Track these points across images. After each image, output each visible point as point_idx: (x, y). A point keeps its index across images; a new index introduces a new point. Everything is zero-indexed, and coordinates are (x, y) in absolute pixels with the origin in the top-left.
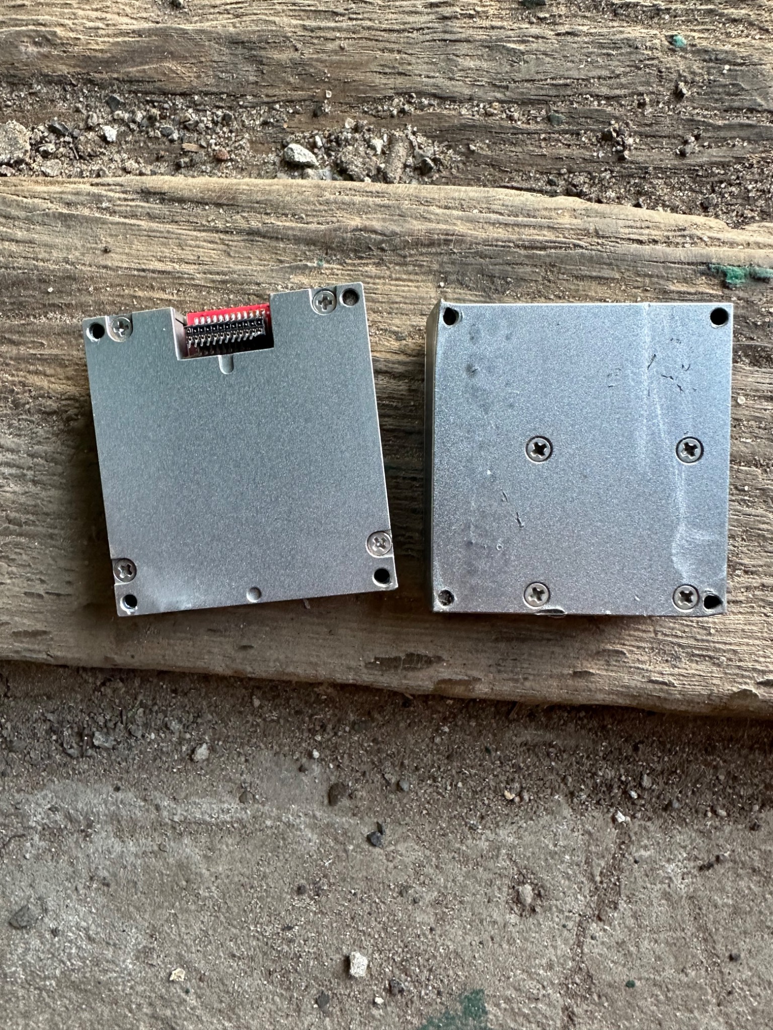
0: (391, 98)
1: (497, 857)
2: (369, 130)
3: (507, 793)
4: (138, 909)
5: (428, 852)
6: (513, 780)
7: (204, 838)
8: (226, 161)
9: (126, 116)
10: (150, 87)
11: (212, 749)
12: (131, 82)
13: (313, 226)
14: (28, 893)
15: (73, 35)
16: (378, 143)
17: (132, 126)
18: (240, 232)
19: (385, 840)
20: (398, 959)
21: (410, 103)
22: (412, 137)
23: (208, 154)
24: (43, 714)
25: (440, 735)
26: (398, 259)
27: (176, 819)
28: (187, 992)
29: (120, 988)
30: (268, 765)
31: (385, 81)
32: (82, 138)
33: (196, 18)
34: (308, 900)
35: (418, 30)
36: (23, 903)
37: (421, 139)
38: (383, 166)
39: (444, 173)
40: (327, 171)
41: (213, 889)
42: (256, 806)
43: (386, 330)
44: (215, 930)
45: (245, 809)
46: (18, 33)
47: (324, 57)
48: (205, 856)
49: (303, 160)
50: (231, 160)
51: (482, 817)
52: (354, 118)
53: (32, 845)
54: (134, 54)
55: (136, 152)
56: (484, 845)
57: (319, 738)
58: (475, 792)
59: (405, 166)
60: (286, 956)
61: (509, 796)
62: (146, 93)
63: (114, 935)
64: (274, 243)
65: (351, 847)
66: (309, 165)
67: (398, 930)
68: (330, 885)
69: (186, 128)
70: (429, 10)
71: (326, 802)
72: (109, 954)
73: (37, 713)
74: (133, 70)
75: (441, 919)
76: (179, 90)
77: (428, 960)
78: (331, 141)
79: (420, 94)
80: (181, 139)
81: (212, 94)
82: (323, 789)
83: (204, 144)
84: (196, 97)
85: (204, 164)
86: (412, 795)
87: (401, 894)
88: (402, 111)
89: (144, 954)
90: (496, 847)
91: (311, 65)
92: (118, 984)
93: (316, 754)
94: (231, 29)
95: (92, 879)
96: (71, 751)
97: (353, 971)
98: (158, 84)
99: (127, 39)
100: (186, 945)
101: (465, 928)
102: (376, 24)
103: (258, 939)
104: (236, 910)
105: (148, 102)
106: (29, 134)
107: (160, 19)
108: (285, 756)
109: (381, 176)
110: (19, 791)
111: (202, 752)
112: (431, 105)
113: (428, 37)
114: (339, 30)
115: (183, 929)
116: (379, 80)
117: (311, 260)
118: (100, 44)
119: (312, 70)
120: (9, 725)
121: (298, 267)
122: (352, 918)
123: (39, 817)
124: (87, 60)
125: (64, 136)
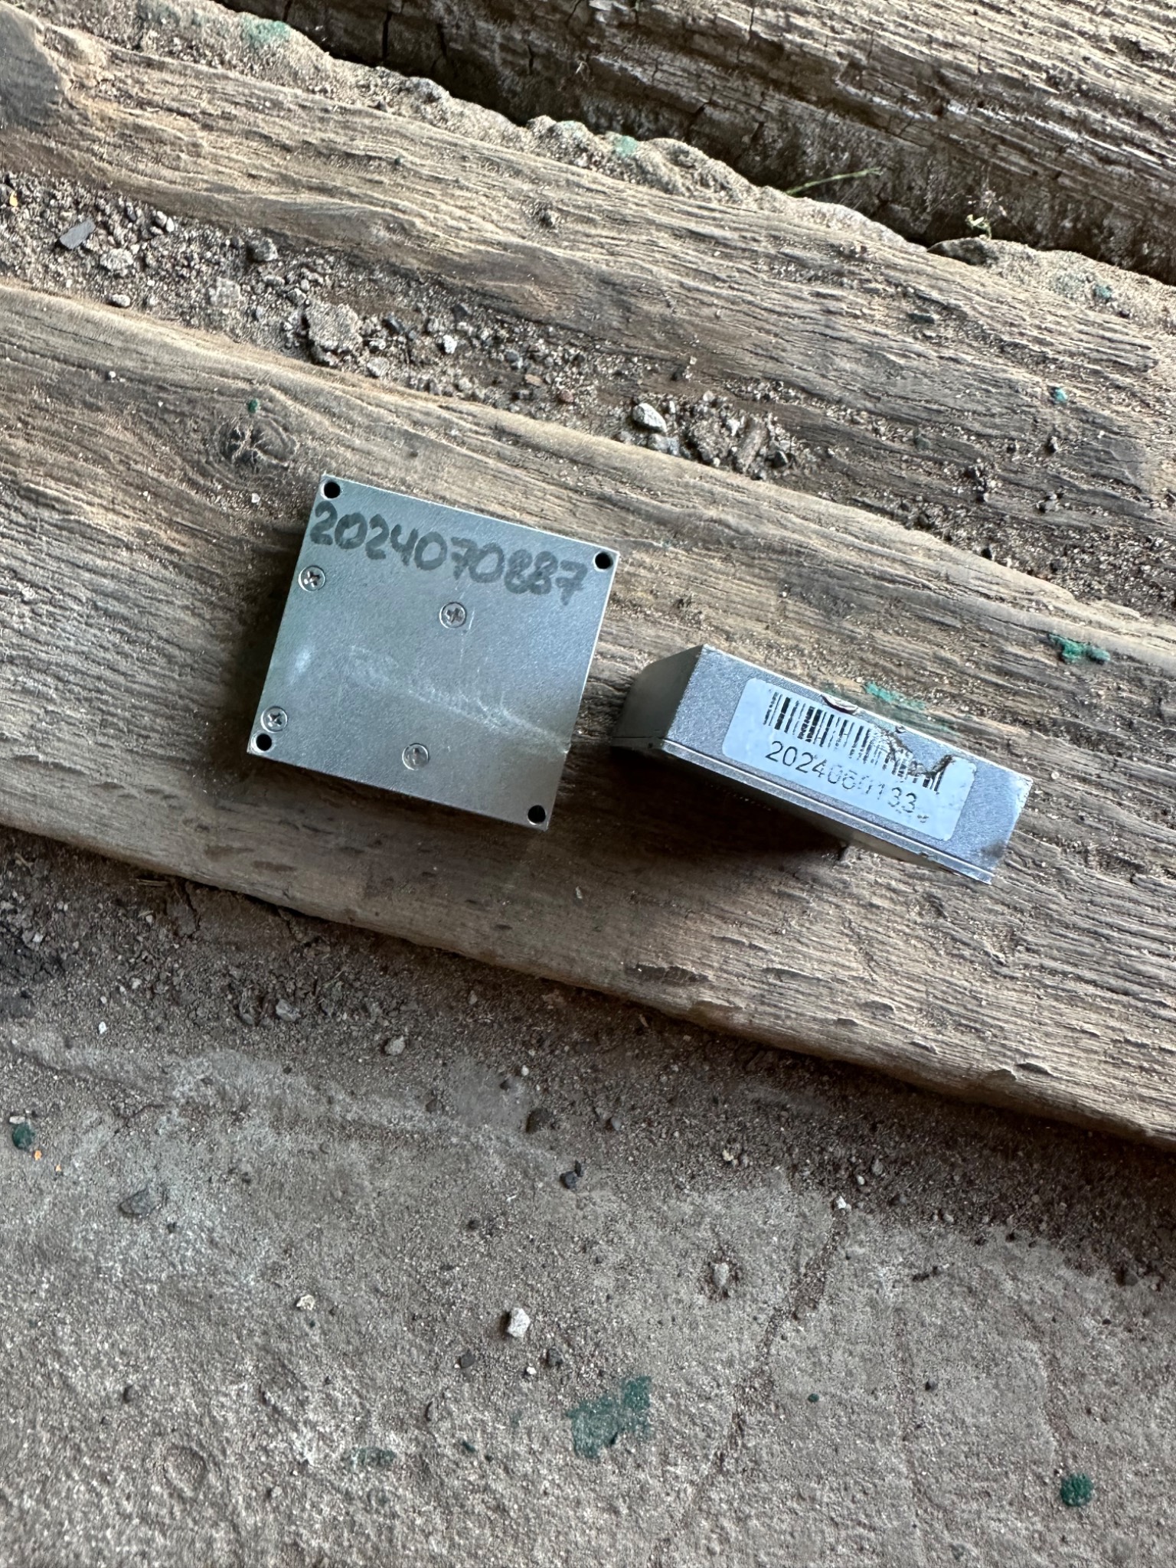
0: (757, 381)
1: (700, 1224)
2: (727, 408)
3: (726, 1154)
4: (277, 1216)
5: (624, 1206)
6: (735, 1140)
7: (374, 1147)
8: (568, 404)
9: (471, 329)
10: (504, 306)
11: (408, 1044)
12: (484, 295)
13: (667, 506)
14: (149, 1176)
15: (432, 230)
16: (735, 425)
17: (476, 342)
18: (590, 494)
19: (581, 1182)
20: (563, 1325)
21: (775, 390)
22: (771, 427)
23: (550, 391)
24: (226, 967)
25: (668, 1074)
26: (746, 559)
27: (349, 1117)
28: (312, 1325)
29: (234, 1307)
30: (467, 1073)
31: (754, 362)
32: (418, 342)
33: (566, 243)
34: (477, 1238)
35: (800, 317)
36: (141, 1187)
37: (779, 430)
38: (735, 449)
39: (796, 471)
40: (674, 442)
41: (373, 1206)
42: (443, 1118)
43: (717, 628)
44: (363, 1256)
45: (430, 1120)
46: (374, 214)
47: (697, 321)
48: (372, 1167)
49: (653, 423)
50: (574, 404)
51: (693, 1177)
52: (714, 391)
53: (169, 1119)
54: (496, 268)
55: (471, 371)
56: (687, 1209)
57: (532, 1053)
58: (691, 1146)
59: (758, 454)
60: (438, 1300)
61: (727, 1157)
62: (499, 311)
63: (242, 1241)
64: (623, 514)
65: (541, 1185)
66: (657, 430)
67: (571, 1292)
68: (507, 1224)
69: (532, 358)
70: (814, 299)
71: (523, 1127)
72: (231, 1264)
73: (218, 965)
74: (491, 285)
75: (621, 1287)
76: (534, 317)
77: (596, 1332)
78: (685, 410)
79: (789, 384)
80: (525, 370)
81: (569, 329)
82: (523, 1113)
83: (549, 380)
84: (551, 329)
85: (544, 400)
86: (621, 1138)
87: (584, 1249)
88: (766, 397)
89: (272, 1272)
90: (700, 1214)
91: (681, 326)
92: (232, 1302)
93: (525, 1071)
94: (604, 267)
95: (231, 1172)
96: (246, 1016)
97: (511, 1329)
98: (513, 305)
99: (490, 249)
100: (324, 1269)
101: (646, 1301)
102: (757, 300)
103: (410, 1276)
104: (393, 1235)
105: (497, 321)
106: (360, 323)
107: (526, 234)
108: (489, 1067)
109: (731, 462)
110: (171, 1052)
111: (397, 1046)
112: (796, 398)
113: (809, 328)
114: (719, 296)
115: (325, 1249)
116: (748, 359)
117: (657, 540)
118: (460, 247)
119: (681, 332)
120: (182, 973)
121: (644, 544)
122: (523, 1269)
123: (187, 1087)
124: (441, 261)
125: (398, 334)
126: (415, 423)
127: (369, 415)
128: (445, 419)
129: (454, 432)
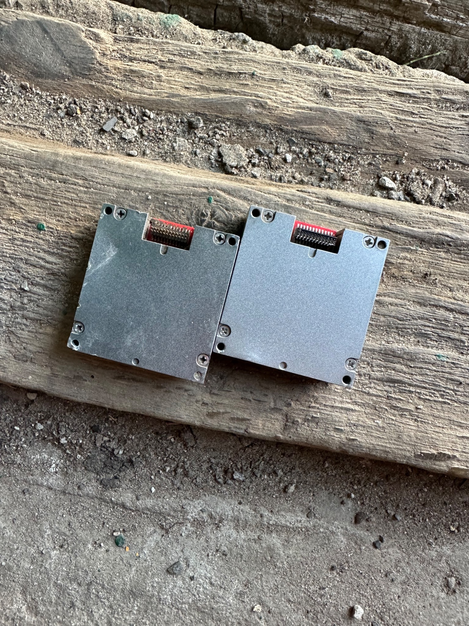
0: (438, 161)
1: (440, 560)
2: (424, 175)
3: (451, 527)
4: (240, 570)
5: (404, 555)
6: (455, 520)
7: (284, 535)
8: (347, 180)
9: (298, 150)
10: (313, 137)
11: (296, 487)
12: (303, 133)
13: (415, 229)
14: (180, 555)
15: (275, 105)
16: (430, 183)
17: (301, 156)
18: (377, 227)
19: (382, 545)
20: (378, 611)
21: (447, 164)
22: (446, 182)
23: (338, 175)
24: (209, 459)
25: (422, 493)
27: (271, 523)
28: (260, 618)
29: (224, 612)
30: (325, 498)
31: (436, 152)
32: (273, 158)
33: (337, 104)
34: (335, 574)
35: (456, 128)
36: (176, 560)
37: (450, 183)
38: (430, 194)
39: (460, 202)
40: (401, 194)
41: (285, 563)
42: (316, 520)
44: (282, 586)
45: (309, 522)
46: (247, 100)
47: (406, 135)
48: (283, 544)
49: (390, 186)
50: (350, 180)
51: (436, 539)
52: (417, 168)
53: (186, 529)
54: (309, 120)
55: (300, 169)
56: (434, 554)
57: (356, 487)
58: (434, 525)
59: (441, 195)
60: (319, 604)
61: (453, 529)
62: (310, 140)
63: (225, 582)
65: (364, 548)
66: (392, 189)
67: (381, 595)
68: (349, 567)
69: (328, 160)
70: (461, 119)
71: (353, 521)
72: (221, 593)
73: (205, 458)
74: (305, 128)
75: (404, 592)
76: (328, 141)
77: (394, 614)
78: (404, 178)
79: (454, 161)
80: (325, 166)
81: (345, 145)
82: (352, 515)
83: (337, 170)
84: (336, 146)
85: (335, 180)
86: (400, 523)
87: (386, 576)
88: (443, 168)
89: (241, 594)
90: (440, 556)
91: (399, 138)
92: (223, 610)
93: (353, 496)
94: (359, 114)
95: (217, 551)
96: (220, 480)
97: (356, 615)
98: (317, 136)
99: (303, 111)
100: (264, 592)
101: (416, 598)
102: (435, 123)
103: (305, 593)
104: (296, 575)
105: (310, 144)
106: (245, 152)
107: (318, 102)
108: (334, 495)
109: (430, 201)
110: (185, 498)
111: (292, 489)
112: (458, 167)
113: (461, 133)
114: (415, 122)
115: (264, 583)
116: (432, 150)
117: (412, 245)
118: (290, 111)
119: (399, 141)
120: (188, 462)
121: (406, 249)
122: (358, 586)
123: (194, 514)
124: (281, 119)
125: (263, 155)
126: (288, 200)
127: (266, 199)
128: (302, 197)
129: (307, 203)
